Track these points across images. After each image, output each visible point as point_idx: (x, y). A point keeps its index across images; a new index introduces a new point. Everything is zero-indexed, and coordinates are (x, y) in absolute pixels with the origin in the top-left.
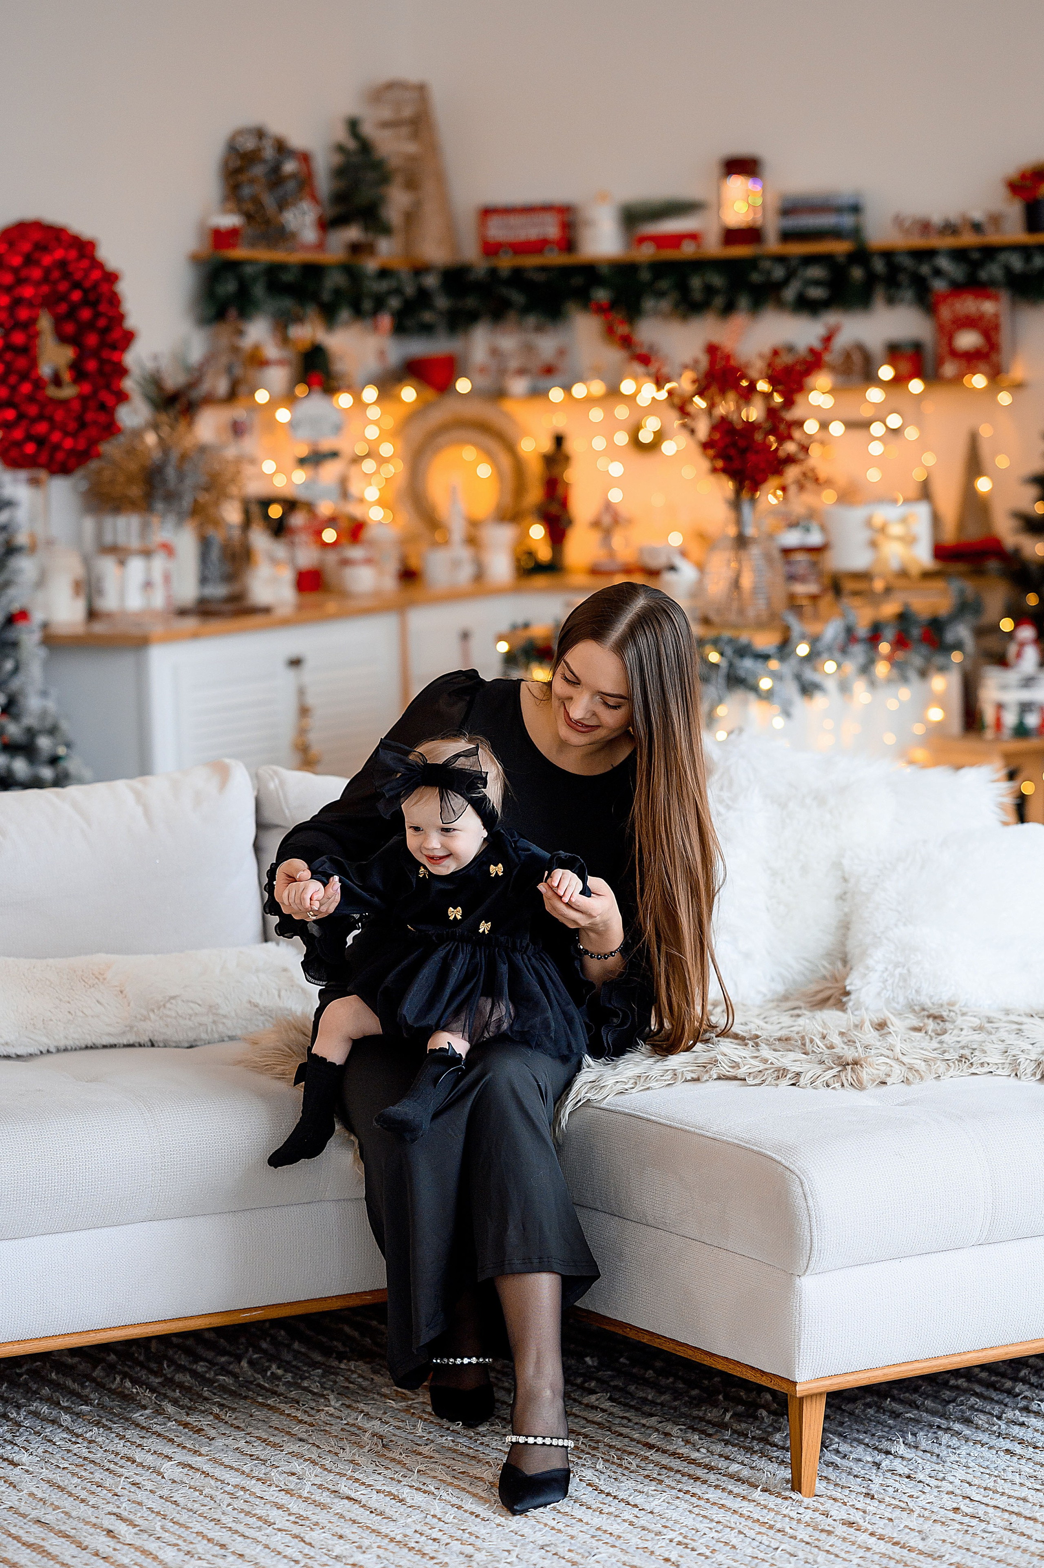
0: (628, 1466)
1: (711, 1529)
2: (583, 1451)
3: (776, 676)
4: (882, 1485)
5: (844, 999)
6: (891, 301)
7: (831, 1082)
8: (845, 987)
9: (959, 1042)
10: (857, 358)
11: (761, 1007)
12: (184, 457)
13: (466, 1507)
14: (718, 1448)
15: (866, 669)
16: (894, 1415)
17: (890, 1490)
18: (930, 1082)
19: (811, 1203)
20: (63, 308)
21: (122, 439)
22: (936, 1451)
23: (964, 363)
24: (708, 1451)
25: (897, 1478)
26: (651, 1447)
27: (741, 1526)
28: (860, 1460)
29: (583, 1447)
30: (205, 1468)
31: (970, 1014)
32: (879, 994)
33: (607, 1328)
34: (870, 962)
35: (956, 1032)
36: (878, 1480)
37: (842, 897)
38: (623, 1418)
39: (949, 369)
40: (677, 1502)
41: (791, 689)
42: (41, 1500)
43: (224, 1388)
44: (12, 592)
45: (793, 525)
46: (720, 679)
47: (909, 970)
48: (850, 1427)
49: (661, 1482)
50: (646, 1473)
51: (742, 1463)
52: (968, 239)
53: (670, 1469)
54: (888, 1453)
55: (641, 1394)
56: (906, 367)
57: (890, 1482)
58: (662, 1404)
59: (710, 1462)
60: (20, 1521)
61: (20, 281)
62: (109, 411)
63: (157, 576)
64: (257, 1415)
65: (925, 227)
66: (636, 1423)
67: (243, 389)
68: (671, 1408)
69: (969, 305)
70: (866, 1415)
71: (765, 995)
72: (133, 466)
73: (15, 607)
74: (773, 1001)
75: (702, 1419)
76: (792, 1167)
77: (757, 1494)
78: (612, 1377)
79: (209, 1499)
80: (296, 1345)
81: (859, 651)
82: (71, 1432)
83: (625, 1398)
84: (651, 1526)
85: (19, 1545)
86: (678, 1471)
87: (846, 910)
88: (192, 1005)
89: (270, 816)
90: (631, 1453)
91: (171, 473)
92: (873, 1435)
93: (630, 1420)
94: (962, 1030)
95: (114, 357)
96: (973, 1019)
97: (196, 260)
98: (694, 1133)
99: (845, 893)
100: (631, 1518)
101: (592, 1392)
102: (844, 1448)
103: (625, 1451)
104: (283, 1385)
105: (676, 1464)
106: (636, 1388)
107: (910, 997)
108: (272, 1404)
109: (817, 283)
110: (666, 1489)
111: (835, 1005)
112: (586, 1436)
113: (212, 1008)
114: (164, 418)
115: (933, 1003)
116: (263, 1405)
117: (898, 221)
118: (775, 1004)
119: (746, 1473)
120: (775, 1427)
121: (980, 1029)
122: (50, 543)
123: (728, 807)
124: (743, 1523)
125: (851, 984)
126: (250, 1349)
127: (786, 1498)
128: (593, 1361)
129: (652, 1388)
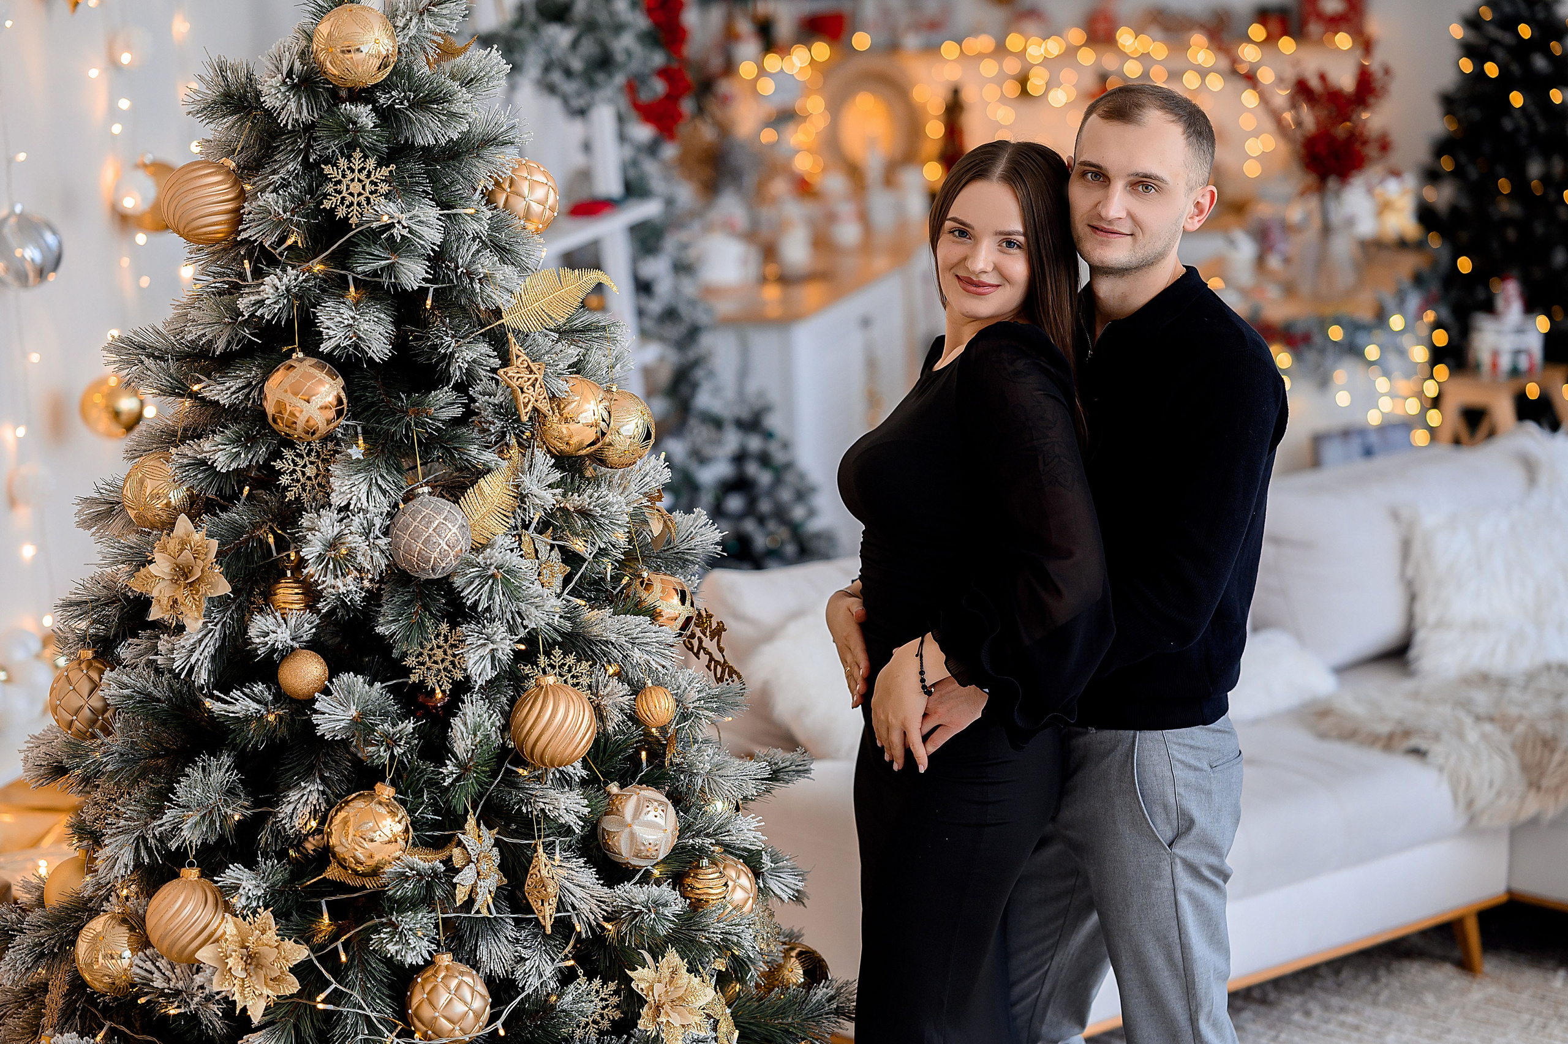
23: (1327, 24)
39: (1315, 30)
56: (1275, 26)
67: (732, 64)
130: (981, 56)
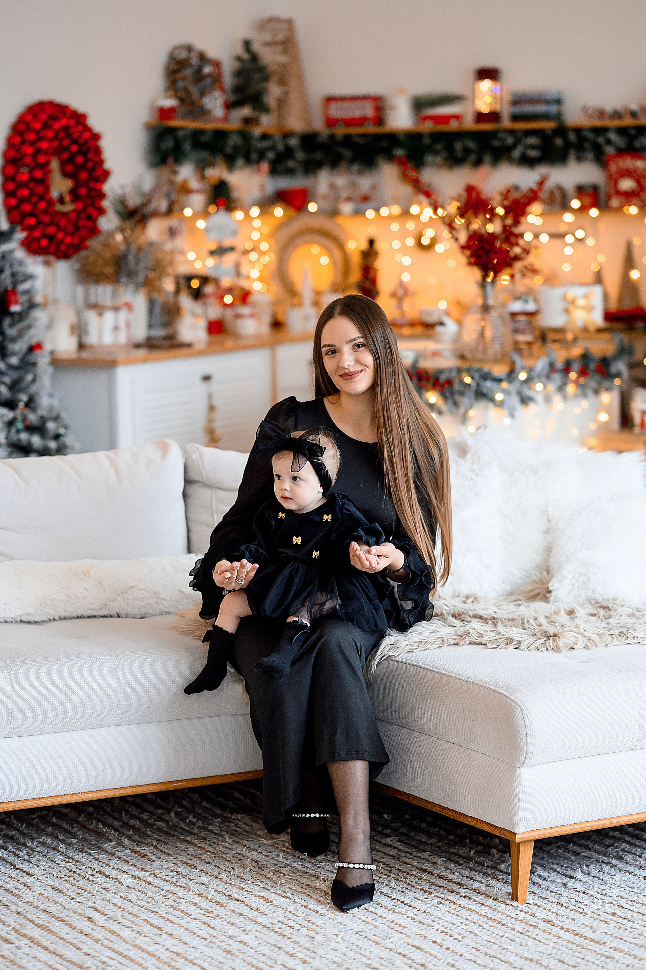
0: (410, 883)
1: (462, 923)
2: (382, 873)
3: (506, 392)
4: (567, 897)
5: (548, 595)
6: (579, 159)
7: (540, 647)
8: (548, 588)
9: (619, 623)
10: (557, 194)
11: (496, 599)
12: (139, 249)
13: (310, 907)
14: (466, 872)
15: (561, 389)
16: (575, 854)
17: (573, 900)
18: (601, 648)
19: (527, 723)
20: (66, 155)
21: (101, 237)
22: (601, 877)
23: (623, 199)
24: (460, 874)
25: (577, 893)
26: (424, 871)
27: (480, 922)
28: (554, 882)
29: (382, 870)
30: (149, 879)
31: (626, 606)
32: (569, 592)
33: (399, 797)
34: (564, 573)
35: (617, 617)
36: (565, 894)
37: (547, 532)
38: (407, 852)
39: (615, 202)
40: (441, 906)
41: (515, 400)
42: (47, 897)
43: (160, 830)
44: (32, 331)
45: (517, 298)
46: (471, 394)
47: (588, 578)
48: (547, 860)
49: (431, 893)
50: (421, 887)
51: (481, 882)
52: (628, 121)
53: (437, 885)
54: (571, 877)
55: (419, 838)
56: (587, 200)
57: (573, 896)
58: (431, 844)
59: (461, 881)
60: (33, 910)
61: (40, 139)
62: (93, 220)
63: (122, 324)
64: (181, 847)
65: (602, 113)
66: (415, 856)
67: (176, 208)
68: (436, 847)
69: (628, 163)
70: (557, 854)
71: (498, 592)
72: (108, 255)
73: (34, 341)
74: (503, 595)
75: (456, 854)
76: (516, 700)
77: (490, 902)
78: (401, 827)
79: (151, 899)
80: (204, 804)
81: (557, 377)
82: (65, 855)
83: (409, 840)
84: (425, 921)
85: (34, 925)
86: (441, 887)
87: (550, 539)
88: (143, 592)
89: (193, 475)
90: (412, 875)
91: (131, 259)
92: (562, 866)
93: (411, 854)
94: (621, 616)
95: (97, 186)
96: (628, 609)
97: (149, 126)
98: (455, 678)
99: (549, 529)
100: (413, 915)
101: (388, 836)
102: (544, 874)
103: (408, 873)
104: (197, 828)
105: (440, 882)
106: (415, 834)
107: (589, 595)
108: (190, 840)
109: (533, 147)
110: (434, 898)
111: (542, 599)
112: (384, 864)
113: (156, 594)
114: (127, 225)
115: (603, 599)
116: (184, 840)
117: (585, 110)
118: (505, 597)
119: (483, 888)
120: (501, 860)
121: (632, 615)
122: (56, 301)
123: (477, 475)
124: (482, 920)
125: (552, 586)
126: (176, 806)
127: (508, 905)
128: (388, 817)
129: (425, 834)
130: (391, 218)
